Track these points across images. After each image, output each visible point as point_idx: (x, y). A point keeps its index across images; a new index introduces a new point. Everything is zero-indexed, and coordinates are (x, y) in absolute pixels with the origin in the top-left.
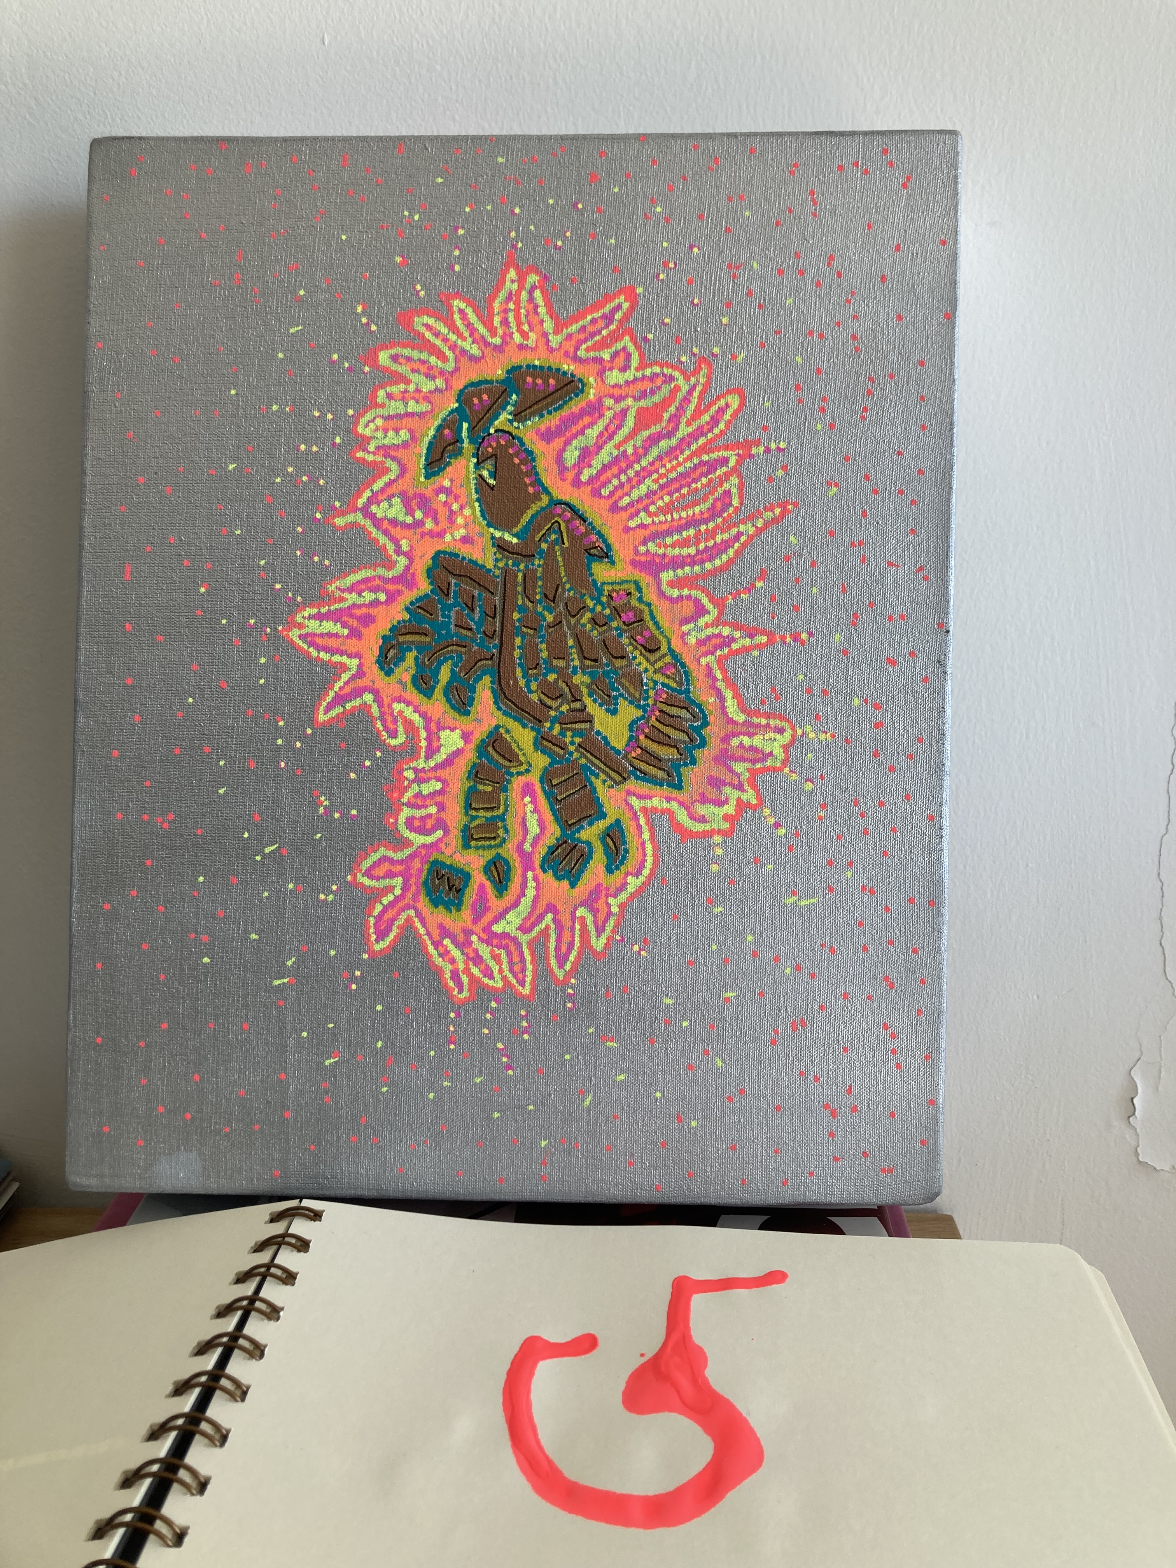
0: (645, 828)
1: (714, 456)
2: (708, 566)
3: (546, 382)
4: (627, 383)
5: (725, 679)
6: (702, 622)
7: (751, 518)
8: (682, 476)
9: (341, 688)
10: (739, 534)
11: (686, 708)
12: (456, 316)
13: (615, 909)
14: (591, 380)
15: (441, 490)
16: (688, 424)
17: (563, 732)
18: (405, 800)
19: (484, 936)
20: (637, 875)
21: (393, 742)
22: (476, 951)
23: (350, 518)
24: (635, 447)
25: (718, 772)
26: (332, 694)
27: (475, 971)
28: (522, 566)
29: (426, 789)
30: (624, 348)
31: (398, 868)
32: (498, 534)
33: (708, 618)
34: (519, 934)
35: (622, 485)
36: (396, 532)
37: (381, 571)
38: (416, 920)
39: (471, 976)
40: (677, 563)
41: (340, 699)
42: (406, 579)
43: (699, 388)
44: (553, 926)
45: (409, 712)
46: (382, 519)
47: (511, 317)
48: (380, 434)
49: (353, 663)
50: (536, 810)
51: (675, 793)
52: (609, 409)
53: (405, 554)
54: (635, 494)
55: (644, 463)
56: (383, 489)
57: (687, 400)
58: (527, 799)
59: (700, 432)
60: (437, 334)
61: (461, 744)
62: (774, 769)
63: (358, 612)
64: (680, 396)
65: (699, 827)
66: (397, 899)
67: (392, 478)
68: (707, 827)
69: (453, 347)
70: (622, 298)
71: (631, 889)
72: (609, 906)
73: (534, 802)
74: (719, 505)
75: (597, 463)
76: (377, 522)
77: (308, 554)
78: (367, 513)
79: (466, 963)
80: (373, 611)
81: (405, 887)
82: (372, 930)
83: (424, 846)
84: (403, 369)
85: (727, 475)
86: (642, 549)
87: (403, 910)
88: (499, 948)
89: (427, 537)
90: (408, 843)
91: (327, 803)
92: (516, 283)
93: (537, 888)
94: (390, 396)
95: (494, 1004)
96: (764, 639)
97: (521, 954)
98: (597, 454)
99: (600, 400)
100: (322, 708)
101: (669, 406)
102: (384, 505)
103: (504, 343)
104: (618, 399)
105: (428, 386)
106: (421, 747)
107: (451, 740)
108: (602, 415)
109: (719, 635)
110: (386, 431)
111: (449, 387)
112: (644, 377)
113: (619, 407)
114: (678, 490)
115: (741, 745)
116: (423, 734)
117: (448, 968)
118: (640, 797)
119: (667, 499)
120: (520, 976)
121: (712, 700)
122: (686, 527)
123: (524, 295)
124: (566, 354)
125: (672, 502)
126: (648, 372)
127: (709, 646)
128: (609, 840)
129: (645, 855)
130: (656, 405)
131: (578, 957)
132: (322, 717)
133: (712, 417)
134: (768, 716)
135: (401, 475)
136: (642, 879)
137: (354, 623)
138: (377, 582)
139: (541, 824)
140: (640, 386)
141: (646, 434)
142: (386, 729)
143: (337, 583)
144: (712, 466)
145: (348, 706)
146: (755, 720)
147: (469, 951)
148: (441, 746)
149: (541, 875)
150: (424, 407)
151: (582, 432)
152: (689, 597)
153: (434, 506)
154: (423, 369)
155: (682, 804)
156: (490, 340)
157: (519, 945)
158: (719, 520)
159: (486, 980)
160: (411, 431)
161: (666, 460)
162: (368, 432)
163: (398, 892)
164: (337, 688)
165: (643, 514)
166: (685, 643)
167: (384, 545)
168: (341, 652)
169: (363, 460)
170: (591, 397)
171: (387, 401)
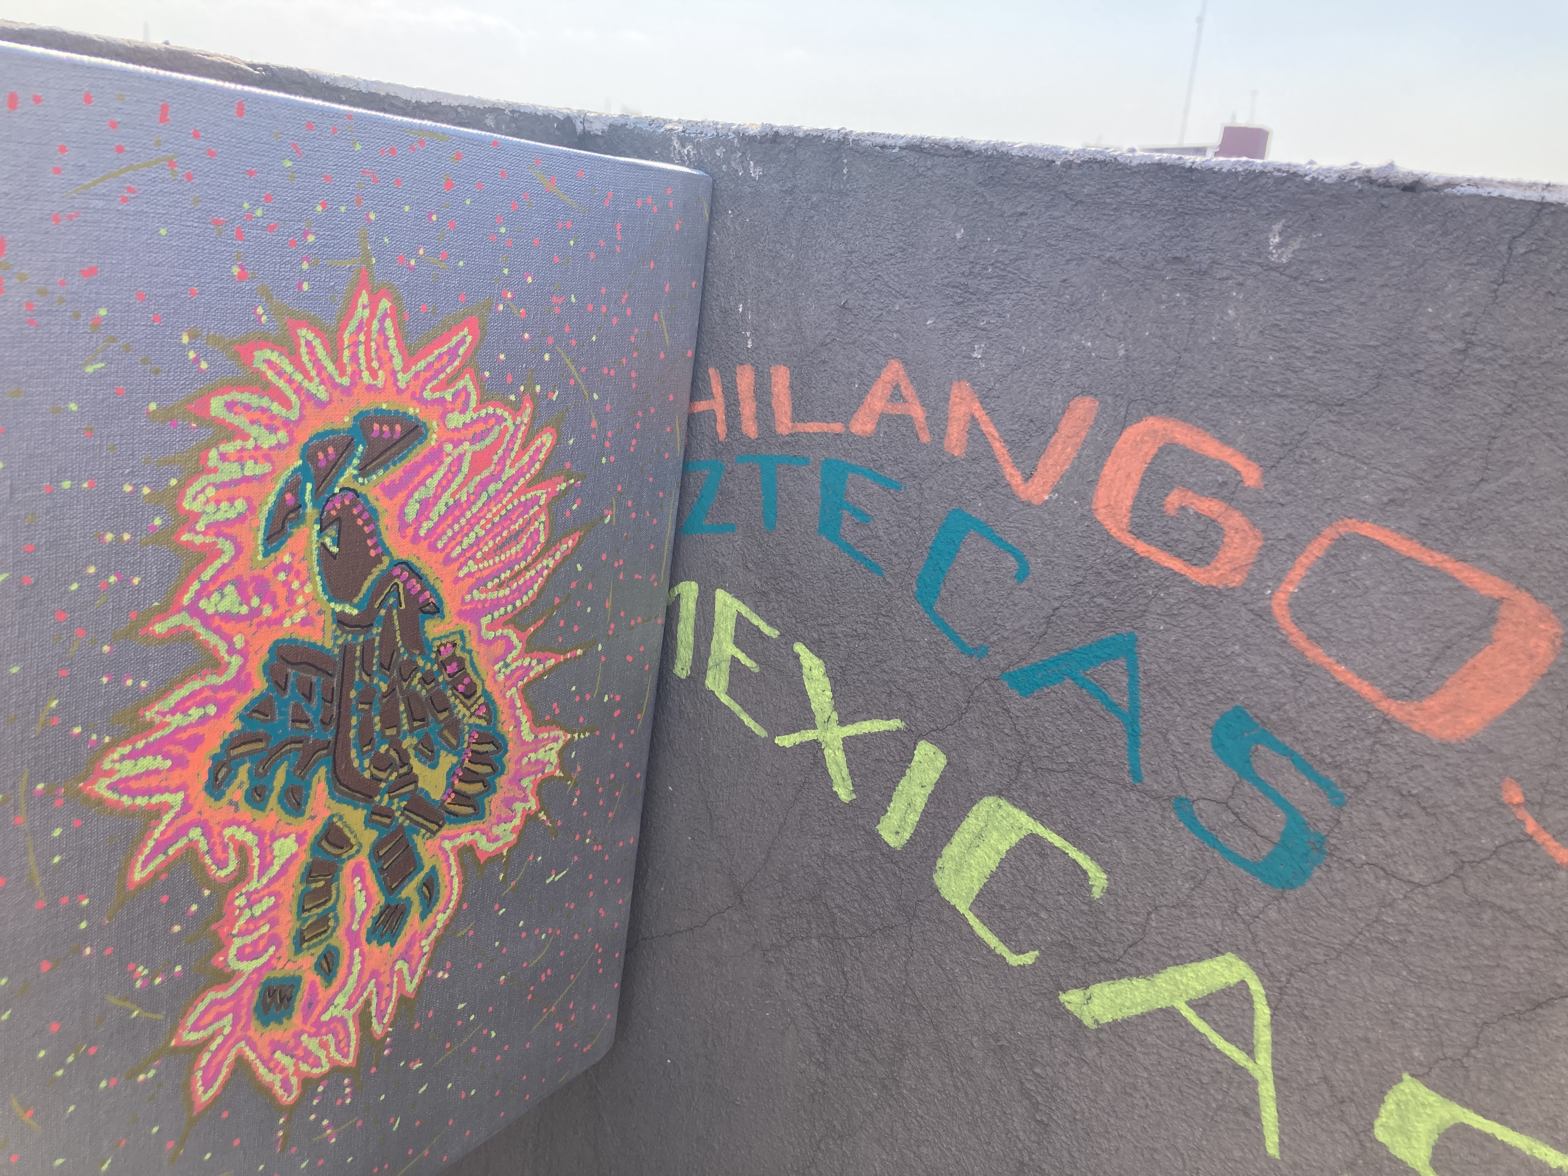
0: (454, 864)
1: (529, 496)
2: (518, 604)
3: (392, 429)
4: (465, 425)
5: (523, 707)
6: (509, 658)
7: (553, 552)
8: (504, 518)
9: (163, 833)
10: (543, 569)
12: (303, 350)
13: (426, 949)
14: (435, 423)
15: (283, 567)
16: (512, 466)
17: (391, 802)
18: (235, 932)
19: (313, 1031)
20: (445, 909)
21: (223, 873)
22: (306, 1048)
23: (174, 621)
24: (468, 495)
25: (510, 791)
26: (151, 843)
27: (304, 1068)
29: (258, 910)
30: (465, 388)
31: (228, 1006)
32: (338, 608)
33: (515, 653)
34: (345, 1012)
35: (455, 535)
36: (227, 627)
37: (212, 679)
38: (247, 1048)
39: (300, 1075)
40: (494, 606)
41: (161, 847)
42: (241, 682)
43: (523, 428)
44: (374, 991)
45: (240, 834)
46: (212, 616)
47: (361, 352)
48: (211, 508)
49: (176, 799)
50: (364, 888)
52: (448, 455)
53: (239, 652)
55: (475, 509)
56: (214, 578)
57: (512, 440)
58: (358, 879)
59: (521, 473)
60: (280, 374)
61: (294, 848)
63: (184, 736)
64: (508, 437)
65: (494, 847)
66: (227, 1038)
67: (226, 561)
68: (501, 844)
69: (298, 390)
70: (466, 330)
71: (439, 925)
72: (421, 948)
73: (362, 881)
74: (530, 544)
75: (434, 516)
78: (194, 610)
80: (200, 730)
81: (235, 1022)
82: (199, 1083)
83: (255, 970)
84: (240, 421)
85: (538, 513)
86: (468, 598)
87: (233, 1046)
88: (327, 1033)
89: (265, 627)
90: (239, 975)
91: (145, 972)
92: (368, 310)
93: (362, 961)
94: (223, 457)
95: (321, 1089)
97: (346, 1029)
98: (435, 505)
99: (440, 446)
100: (139, 866)
101: (499, 448)
102: (215, 597)
103: (353, 384)
104: (457, 444)
105: (268, 441)
106: (254, 867)
107: (285, 847)
108: (442, 462)
109: (522, 667)
111: (292, 440)
112: (479, 419)
113: (456, 453)
114: (500, 534)
115: (529, 762)
116: (256, 852)
117: (278, 1079)
118: (451, 838)
119: (491, 544)
120: (345, 1050)
121: (511, 729)
122: (504, 569)
123: (375, 325)
124: (413, 396)
125: (494, 547)
126: (483, 413)
127: (513, 679)
128: (425, 889)
129: (452, 889)
130: (488, 447)
131: (394, 1008)
132: (138, 875)
133: (530, 456)
135: (235, 558)
136: (448, 912)
137: (177, 750)
138: (207, 693)
139: (369, 900)
140: (476, 428)
141: (478, 479)
142: (215, 861)
143: (156, 708)
144: (527, 507)
145: (171, 851)
146: (541, 736)
147: (299, 1052)
148: (274, 857)
149: (366, 948)
150: (264, 468)
151: (422, 483)
152: (502, 637)
153: (273, 588)
154: (264, 419)
155: (483, 832)
156: (338, 380)
157: (344, 1023)
158: (529, 558)
159: (313, 1071)
160: (248, 500)
161: (492, 505)
162: (196, 507)
163: (227, 1030)
164: (157, 834)
165: (471, 562)
166: (496, 681)
167: (215, 647)
168: (162, 791)
169: (190, 543)
170: (433, 443)
171: (219, 464)
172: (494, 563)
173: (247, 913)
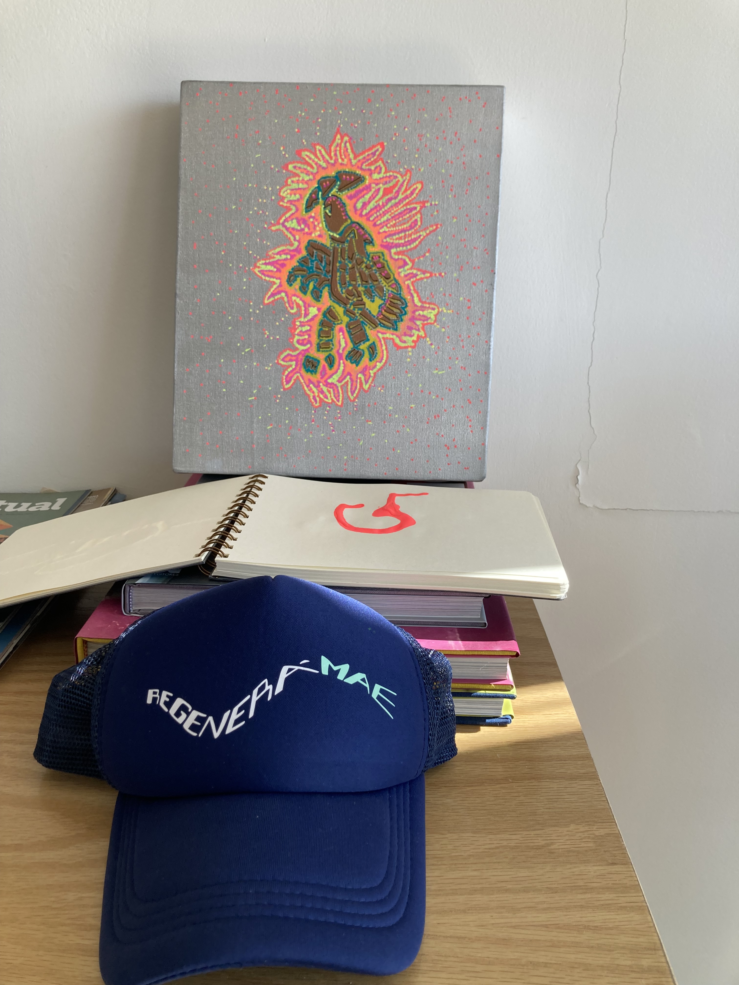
0: (384, 345)
1: (411, 206)
2: (409, 247)
3: (350, 177)
4: (380, 179)
5: (414, 290)
6: (406, 268)
7: (425, 229)
8: (400, 213)
9: (273, 291)
10: (420, 236)
11: (400, 300)
12: (318, 152)
13: (372, 375)
15: (311, 217)
16: (402, 194)
17: (354, 309)
18: (296, 333)
19: (325, 384)
20: (380, 362)
21: (292, 311)
22: (322, 389)
23: (277, 227)
24: (383, 203)
25: (410, 324)
26: (270, 293)
27: (321, 396)
28: (340, 246)
29: (304, 329)
30: (379, 166)
31: (294, 358)
32: (332, 234)
33: (408, 267)
34: (337, 383)
35: (377, 216)
36: (294, 232)
37: (288, 247)
38: (300, 377)
39: (320, 398)
40: (397, 246)
41: (273, 295)
42: (298, 250)
43: (407, 181)
44: (350, 380)
45: (298, 300)
46: (289, 228)
47: (338, 153)
48: (289, 196)
49: (278, 282)
50: (344, 338)
51: (395, 332)
52: (373, 188)
53: (297, 241)
54: (382, 220)
55: (386, 208)
56: (290, 217)
57: (402, 185)
58: (341, 333)
59: (406, 197)
60: (310, 159)
61: (317, 312)
62: (431, 324)
63: (280, 262)
64: (399, 184)
65: (403, 345)
66: (293, 370)
67: (293, 212)
68: (406, 345)
69: (316, 164)
70: (379, 147)
71: (378, 367)
72: (370, 373)
73: (343, 334)
74: (413, 225)
75: (369, 208)
76: (287, 229)
77: (262, 240)
78: (284, 225)
79: (318, 393)
80: (285, 262)
81: (296, 365)
82: (284, 380)
83: (303, 350)
84: (298, 172)
85: (416, 214)
86: (385, 240)
87: (295, 373)
88: (330, 388)
89: (306, 235)
90: (297, 349)
91: (268, 334)
92: (340, 140)
93: (344, 367)
94: (293, 182)
95: (328, 408)
96: (428, 275)
97: (338, 391)
98: (369, 204)
99: (370, 185)
100: (266, 299)
101: (396, 187)
102: (290, 222)
103: (335, 162)
104: (377, 184)
105: (307, 178)
106: (302, 313)
107: (313, 311)
108: (371, 190)
109: (412, 273)
110: (291, 195)
111: (314, 178)
112: (386, 177)
113: (377, 187)
114: (398, 218)
115: (419, 315)
116: (303, 308)
117: (311, 395)
118: (382, 333)
120: (338, 398)
121: (409, 297)
122: (401, 232)
123: (343, 145)
125: (396, 223)
126: (388, 174)
127: (408, 277)
128: (370, 349)
129: (383, 355)
130: (391, 187)
131: (359, 392)
132: (266, 302)
133: (411, 192)
134: (429, 303)
135: (296, 211)
136: (382, 364)
137: (278, 266)
138: (287, 251)
139: (346, 343)
140: (385, 180)
141: (387, 197)
142: (290, 306)
143: (273, 251)
144: (411, 210)
145: (276, 297)
146: (425, 305)
147: (319, 389)
148: (310, 313)
149: (346, 362)
150: (305, 186)
151: (363, 196)
152: (401, 259)
153: (309, 223)
154: (305, 172)
155: (397, 336)
156: (330, 161)
157: (337, 387)
158: (413, 230)
159: (325, 400)
160: (300, 195)
161: (394, 207)
162: (284, 195)
163: (294, 367)
164: (272, 290)
165: (385, 227)
166: (400, 276)
167: (290, 237)
168: (273, 277)
169: (282, 206)
171: (291, 184)
172: (396, 229)
173: (300, 329)
